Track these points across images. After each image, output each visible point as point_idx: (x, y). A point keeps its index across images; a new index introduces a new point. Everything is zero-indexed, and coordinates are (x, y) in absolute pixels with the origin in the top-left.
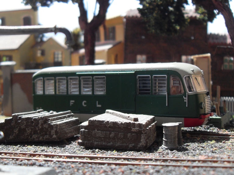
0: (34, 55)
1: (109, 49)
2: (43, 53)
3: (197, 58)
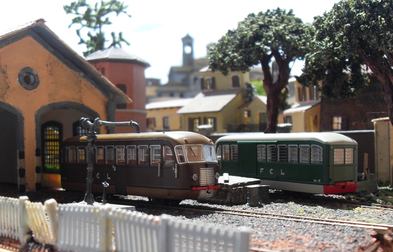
0: (242, 115)
1: (306, 110)
2: (249, 115)
3: (377, 121)
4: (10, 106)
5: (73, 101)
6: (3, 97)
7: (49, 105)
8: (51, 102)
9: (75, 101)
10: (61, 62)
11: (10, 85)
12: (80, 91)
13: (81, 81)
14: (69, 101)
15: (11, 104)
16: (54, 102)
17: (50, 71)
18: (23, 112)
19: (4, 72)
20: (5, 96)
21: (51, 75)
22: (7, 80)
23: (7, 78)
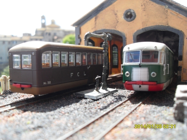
4: (119, 32)
5: (160, 25)
6: (115, 28)
7: (142, 29)
8: (144, 27)
9: (162, 25)
10: (152, 2)
11: (119, 21)
12: (167, 18)
13: (167, 11)
14: (157, 25)
15: (119, 30)
16: (146, 26)
17: (144, 8)
18: (126, 34)
19: (116, 14)
20: (117, 27)
21: (145, 10)
22: (117, 18)
23: (117, 17)
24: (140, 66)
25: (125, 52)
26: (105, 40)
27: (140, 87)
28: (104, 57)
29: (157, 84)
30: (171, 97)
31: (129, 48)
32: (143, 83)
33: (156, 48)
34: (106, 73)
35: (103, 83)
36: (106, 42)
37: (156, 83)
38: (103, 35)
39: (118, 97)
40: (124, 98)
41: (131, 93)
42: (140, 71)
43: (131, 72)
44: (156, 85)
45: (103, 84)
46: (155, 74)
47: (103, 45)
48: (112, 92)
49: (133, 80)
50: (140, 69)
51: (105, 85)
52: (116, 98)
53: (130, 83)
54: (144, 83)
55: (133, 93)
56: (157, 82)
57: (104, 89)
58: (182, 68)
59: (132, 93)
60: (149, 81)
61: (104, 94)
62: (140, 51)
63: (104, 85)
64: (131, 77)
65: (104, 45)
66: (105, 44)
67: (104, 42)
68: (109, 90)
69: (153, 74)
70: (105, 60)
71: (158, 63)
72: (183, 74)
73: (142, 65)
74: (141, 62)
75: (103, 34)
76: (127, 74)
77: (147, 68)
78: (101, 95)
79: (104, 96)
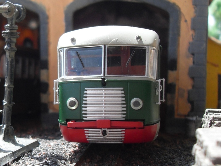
18: (47, 9)
24: (103, 84)
25: (65, 49)
26: (12, 19)
27: (104, 133)
28: (8, 62)
29: (144, 125)
30: (166, 155)
31: (73, 40)
32: (112, 124)
33: (139, 40)
34: (13, 101)
35: (5, 127)
36: (11, 25)
37: (142, 124)
38: (6, 6)
39: (50, 159)
40: (63, 161)
41: (73, 147)
42: (103, 95)
43: (81, 99)
44: (143, 128)
45: (5, 129)
46: (141, 102)
47: (7, 33)
48: (28, 146)
49: (86, 117)
50: (104, 92)
51: (10, 131)
52: (46, 162)
53: (78, 124)
54: (114, 124)
55: (77, 148)
56: (143, 120)
57: (7, 141)
58: (177, 88)
59: (75, 149)
60: (127, 120)
61: (13, 153)
62: (103, 46)
63: (8, 130)
64: (81, 111)
65: (8, 31)
66: (10, 30)
67: (9, 25)
68: (20, 143)
69: (136, 104)
70: (9, 68)
71: (145, 76)
72: (177, 100)
73: (109, 81)
74: (106, 75)
75: (7, 3)
76: (72, 104)
77: (122, 88)
78: (7, 156)
79: (13, 158)
